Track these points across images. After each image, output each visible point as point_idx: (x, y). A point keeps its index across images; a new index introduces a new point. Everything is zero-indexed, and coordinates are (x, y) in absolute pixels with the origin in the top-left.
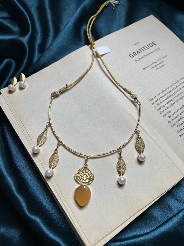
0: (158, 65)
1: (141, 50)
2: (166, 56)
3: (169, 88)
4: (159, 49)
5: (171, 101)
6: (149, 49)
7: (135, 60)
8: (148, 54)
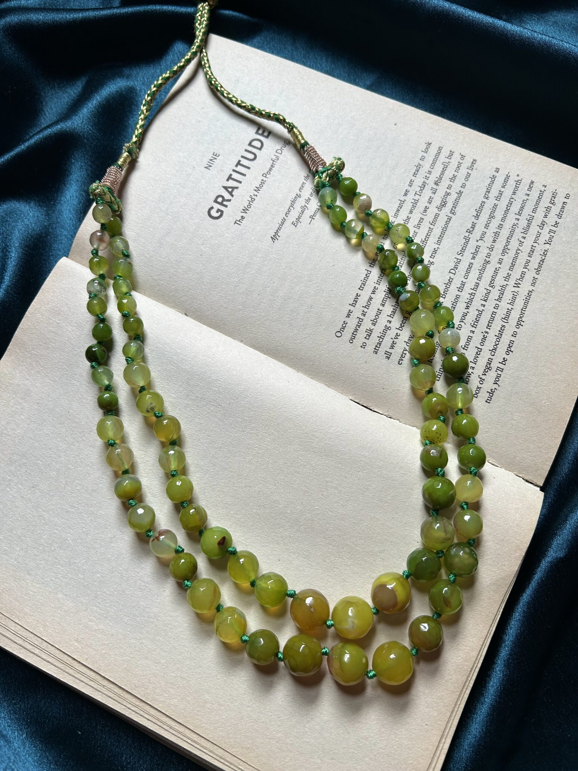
0: (308, 200)
1: (235, 176)
3: (375, 261)
6: (255, 161)
7: (235, 223)
8: (263, 180)
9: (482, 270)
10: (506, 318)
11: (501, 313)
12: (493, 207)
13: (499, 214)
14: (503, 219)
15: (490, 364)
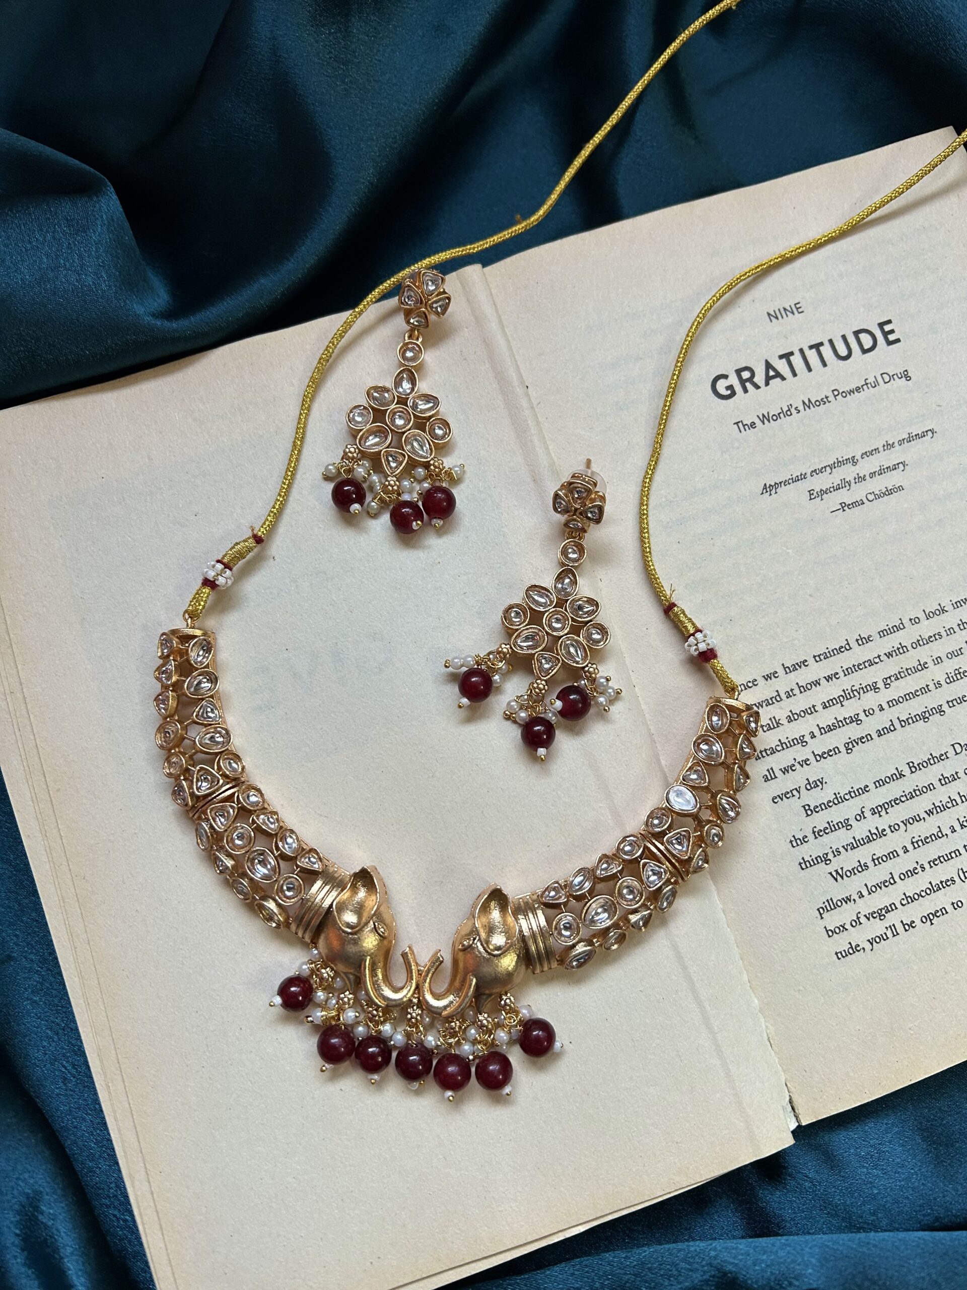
0: (860, 479)
1: (797, 360)
2: (932, 430)
3: (869, 639)
4: (906, 376)
5: (855, 720)
6: (841, 363)
7: (737, 423)
8: (827, 397)
15: (888, 911)
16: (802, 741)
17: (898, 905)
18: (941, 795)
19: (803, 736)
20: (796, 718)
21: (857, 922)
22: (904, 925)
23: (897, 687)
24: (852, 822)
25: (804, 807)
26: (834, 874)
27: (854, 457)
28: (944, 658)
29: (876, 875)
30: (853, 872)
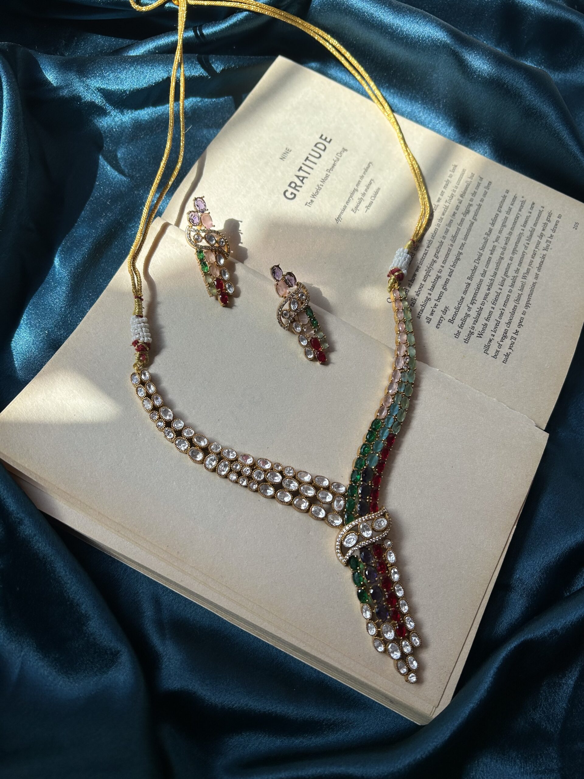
0: (364, 194)
1: (304, 168)
2: (370, 163)
4: (345, 150)
5: (438, 277)
6: (320, 159)
7: (306, 204)
8: (327, 174)
9: (498, 264)
10: (518, 300)
11: (514, 296)
12: (505, 219)
13: (509, 224)
14: (512, 228)
15: (506, 334)
16: (428, 299)
17: (508, 329)
18: (486, 281)
19: (427, 297)
20: (419, 292)
21: (500, 346)
22: (515, 334)
23: (441, 256)
24: (468, 313)
25: (449, 321)
26: (478, 336)
27: (355, 189)
28: (445, 235)
29: (491, 324)
30: (484, 330)
